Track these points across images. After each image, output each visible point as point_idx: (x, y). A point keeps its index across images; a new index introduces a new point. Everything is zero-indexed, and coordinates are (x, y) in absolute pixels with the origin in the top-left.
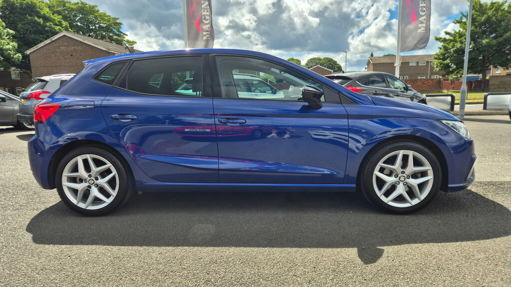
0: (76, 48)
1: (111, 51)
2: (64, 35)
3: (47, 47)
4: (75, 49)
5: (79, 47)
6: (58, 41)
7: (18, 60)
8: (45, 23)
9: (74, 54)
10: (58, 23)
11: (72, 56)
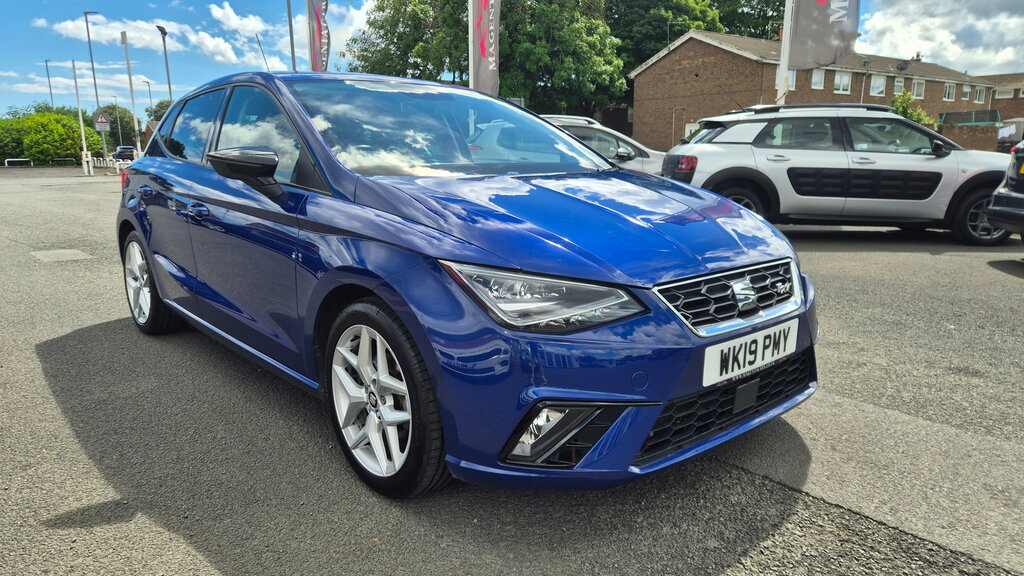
0: (706, 60)
1: (767, 61)
2: (691, 38)
3: (662, 63)
4: (704, 62)
5: (712, 58)
6: (679, 51)
7: (621, 90)
8: (675, 18)
9: (701, 72)
10: (699, 15)
11: (697, 76)
